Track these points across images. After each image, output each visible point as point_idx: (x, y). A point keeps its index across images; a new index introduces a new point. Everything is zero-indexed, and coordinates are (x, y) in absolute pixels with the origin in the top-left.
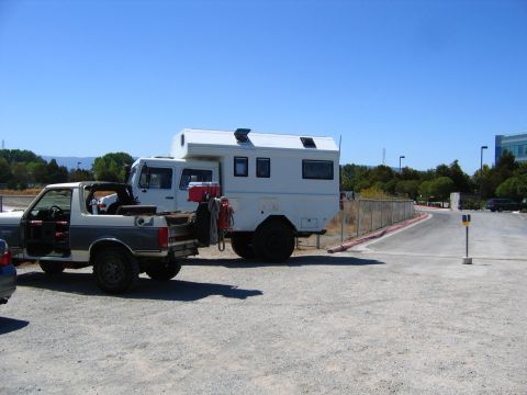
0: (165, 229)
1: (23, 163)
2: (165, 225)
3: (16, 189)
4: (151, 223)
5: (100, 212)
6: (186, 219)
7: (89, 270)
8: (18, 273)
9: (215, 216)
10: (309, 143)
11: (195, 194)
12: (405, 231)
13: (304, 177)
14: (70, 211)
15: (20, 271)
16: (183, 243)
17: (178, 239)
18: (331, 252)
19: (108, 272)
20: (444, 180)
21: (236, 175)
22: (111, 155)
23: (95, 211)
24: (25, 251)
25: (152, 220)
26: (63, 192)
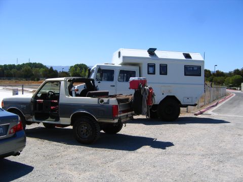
0: (117, 106)
1: (38, 69)
2: (116, 103)
3: (34, 80)
4: (108, 102)
5: (77, 95)
6: (127, 99)
7: (71, 127)
8: (26, 128)
9: (145, 98)
10: (187, 56)
11: (133, 85)
12: (226, 103)
13: (185, 75)
14: (59, 94)
15: (28, 127)
16: (126, 114)
17: (124, 112)
18: (196, 115)
19: (82, 131)
20: (238, 76)
21: (149, 73)
22: (77, 65)
23: (74, 94)
24: (34, 117)
25: (109, 100)
26: (55, 83)
